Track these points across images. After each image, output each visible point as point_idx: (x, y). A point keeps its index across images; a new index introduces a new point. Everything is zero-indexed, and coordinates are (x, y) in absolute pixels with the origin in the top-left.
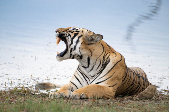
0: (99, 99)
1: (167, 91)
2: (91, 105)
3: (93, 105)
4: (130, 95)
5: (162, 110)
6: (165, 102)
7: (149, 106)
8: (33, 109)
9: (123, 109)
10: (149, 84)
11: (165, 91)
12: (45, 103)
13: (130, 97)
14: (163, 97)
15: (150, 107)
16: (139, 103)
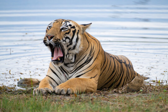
0: (82, 93)
1: (156, 82)
2: (73, 101)
3: (75, 101)
4: (115, 88)
5: (150, 103)
6: (153, 95)
7: (136, 100)
8: (9, 108)
9: (108, 103)
10: (136, 74)
11: (154, 81)
12: (23, 100)
13: (115, 90)
14: (151, 88)
15: (138, 100)
16: (125, 96)
